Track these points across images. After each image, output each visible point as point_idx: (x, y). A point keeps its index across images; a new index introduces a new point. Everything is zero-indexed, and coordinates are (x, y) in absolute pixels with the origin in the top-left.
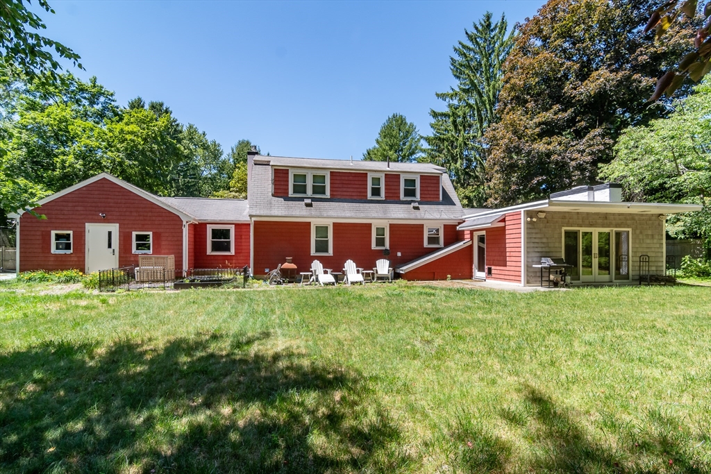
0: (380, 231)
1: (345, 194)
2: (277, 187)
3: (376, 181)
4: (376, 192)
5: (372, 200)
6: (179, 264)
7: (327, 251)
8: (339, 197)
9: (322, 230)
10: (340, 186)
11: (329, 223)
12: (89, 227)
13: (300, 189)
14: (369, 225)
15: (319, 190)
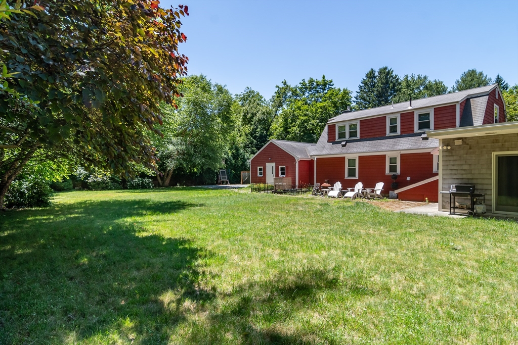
0: (393, 160)
1: (370, 134)
2: (330, 136)
3: (393, 121)
4: (394, 129)
5: (390, 136)
6: (294, 182)
7: (355, 176)
8: (365, 137)
9: (351, 162)
10: (367, 129)
11: (356, 157)
12: (267, 164)
13: (342, 135)
14: (385, 156)
15: (353, 134)
